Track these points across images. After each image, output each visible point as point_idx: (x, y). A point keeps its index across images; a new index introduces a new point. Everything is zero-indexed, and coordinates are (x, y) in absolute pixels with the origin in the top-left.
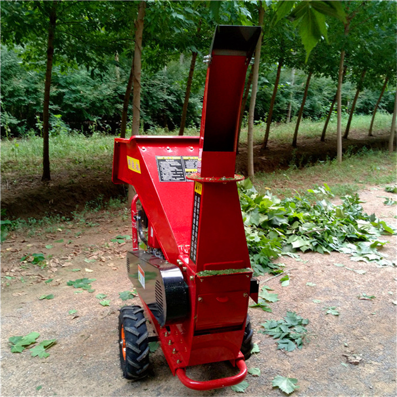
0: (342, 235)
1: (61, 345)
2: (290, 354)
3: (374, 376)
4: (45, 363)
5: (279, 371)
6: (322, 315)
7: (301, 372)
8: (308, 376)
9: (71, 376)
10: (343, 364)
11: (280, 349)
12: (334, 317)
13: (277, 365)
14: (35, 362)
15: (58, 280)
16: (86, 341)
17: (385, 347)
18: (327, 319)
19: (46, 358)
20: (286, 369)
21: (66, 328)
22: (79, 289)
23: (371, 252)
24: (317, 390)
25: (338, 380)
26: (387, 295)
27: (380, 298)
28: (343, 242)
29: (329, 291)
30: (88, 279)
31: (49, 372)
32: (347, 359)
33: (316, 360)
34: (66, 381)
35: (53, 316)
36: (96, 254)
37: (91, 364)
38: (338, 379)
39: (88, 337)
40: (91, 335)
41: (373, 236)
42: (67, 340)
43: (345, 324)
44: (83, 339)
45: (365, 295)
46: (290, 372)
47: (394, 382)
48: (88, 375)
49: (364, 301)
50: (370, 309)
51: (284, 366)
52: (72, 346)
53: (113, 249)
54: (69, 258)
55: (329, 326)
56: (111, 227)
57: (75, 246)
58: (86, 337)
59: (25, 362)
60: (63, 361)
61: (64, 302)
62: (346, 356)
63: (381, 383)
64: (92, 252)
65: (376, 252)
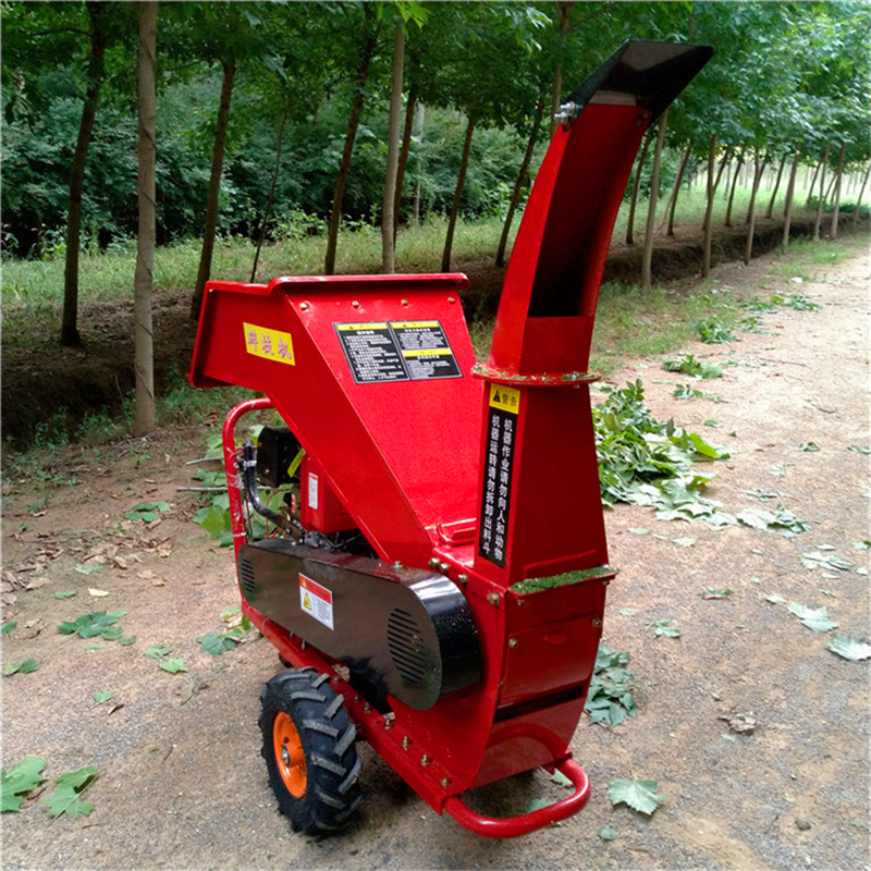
0: (625, 468)
1: (112, 780)
2: (619, 730)
3: (790, 754)
4: (93, 828)
5: (611, 769)
6: (648, 641)
7: (653, 765)
8: (671, 771)
9: (170, 848)
10: (726, 736)
11: (596, 723)
12: (672, 642)
13: (601, 756)
14: (65, 829)
15: (30, 623)
16: (168, 762)
17: (786, 691)
18: (659, 647)
19: (88, 816)
20: (624, 762)
21: (104, 737)
22: (93, 639)
23: (692, 500)
24: (699, 798)
25: (730, 772)
26: (752, 586)
27: (740, 591)
28: (630, 483)
29: (643, 587)
30: (105, 613)
31: (111, 847)
32: (730, 725)
33: (672, 735)
34: (163, 864)
35: (57, 711)
36: (99, 551)
37: (205, 813)
38: (727, 768)
39: (170, 752)
40: (175, 746)
41: (679, 465)
42: (120, 767)
43: (698, 654)
44: (161, 758)
45: (711, 589)
46: (634, 768)
47: (829, 759)
48: (209, 839)
49: (714, 601)
50: (731, 618)
51: (618, 758)
52: (140, 777)
53: (135, 537)
54: (38, 566)
55: (669, 662)
56: (110, 485)
57: (41, 536)
58: (166, 753)
59: (39, 833)
60: (133, 817)
61: (70, 675)
62: (724, 720)
63: (806, 766)
64: (88, 547)
65: (699, 498)
